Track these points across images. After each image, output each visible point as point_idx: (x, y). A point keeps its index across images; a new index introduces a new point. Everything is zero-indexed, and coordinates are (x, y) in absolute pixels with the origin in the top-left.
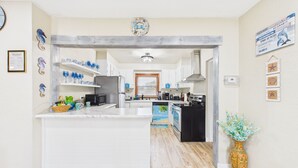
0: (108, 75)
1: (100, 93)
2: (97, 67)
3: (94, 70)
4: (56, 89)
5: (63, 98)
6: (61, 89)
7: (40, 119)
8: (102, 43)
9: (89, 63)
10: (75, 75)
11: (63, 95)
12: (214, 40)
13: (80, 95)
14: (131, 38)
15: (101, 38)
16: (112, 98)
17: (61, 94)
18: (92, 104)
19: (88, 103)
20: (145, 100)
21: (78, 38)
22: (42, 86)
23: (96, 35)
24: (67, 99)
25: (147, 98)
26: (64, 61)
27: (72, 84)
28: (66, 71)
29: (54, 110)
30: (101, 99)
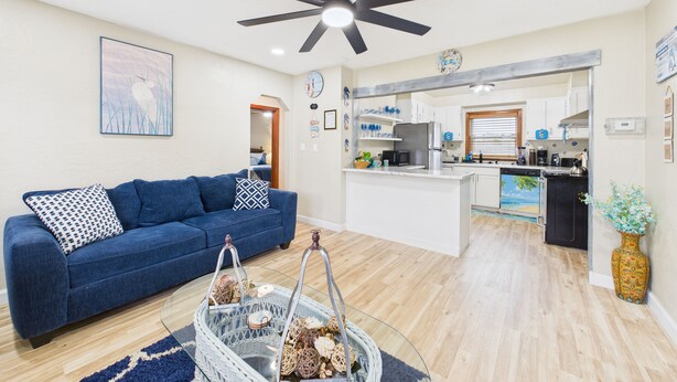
0: (414, 121)
1: (401, 149)
2: (398, 111)
3: (393, 118)
4: (356, 145)
5: (361, 154)
6: (360, 144)
7: (345, 172)
8: (402, 89)
9: (387, 109)
10: (372, 128)
11: (363, 150)
12: (582, 59)
13: (377, 151)
14: (437, 79)
15: (400, 84)
16: (418, 156)
17: (360, 149)
18: (391, 164)
19: (386, 161)
20: (485, 164)
21: (377, 88)
22: (347, 141)
23: (395, 81)
24: (365, 154)
25: (490, 160)
26: (362, 112)
27: (369, 138)
28: (364, 123)
29: (355, 166)
30: (403, 158)
